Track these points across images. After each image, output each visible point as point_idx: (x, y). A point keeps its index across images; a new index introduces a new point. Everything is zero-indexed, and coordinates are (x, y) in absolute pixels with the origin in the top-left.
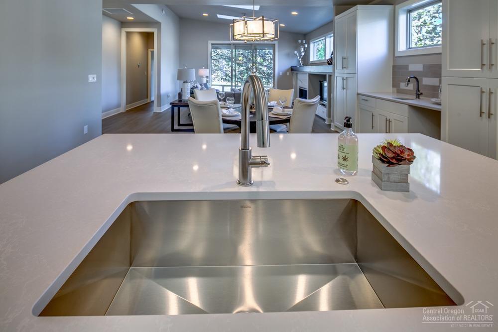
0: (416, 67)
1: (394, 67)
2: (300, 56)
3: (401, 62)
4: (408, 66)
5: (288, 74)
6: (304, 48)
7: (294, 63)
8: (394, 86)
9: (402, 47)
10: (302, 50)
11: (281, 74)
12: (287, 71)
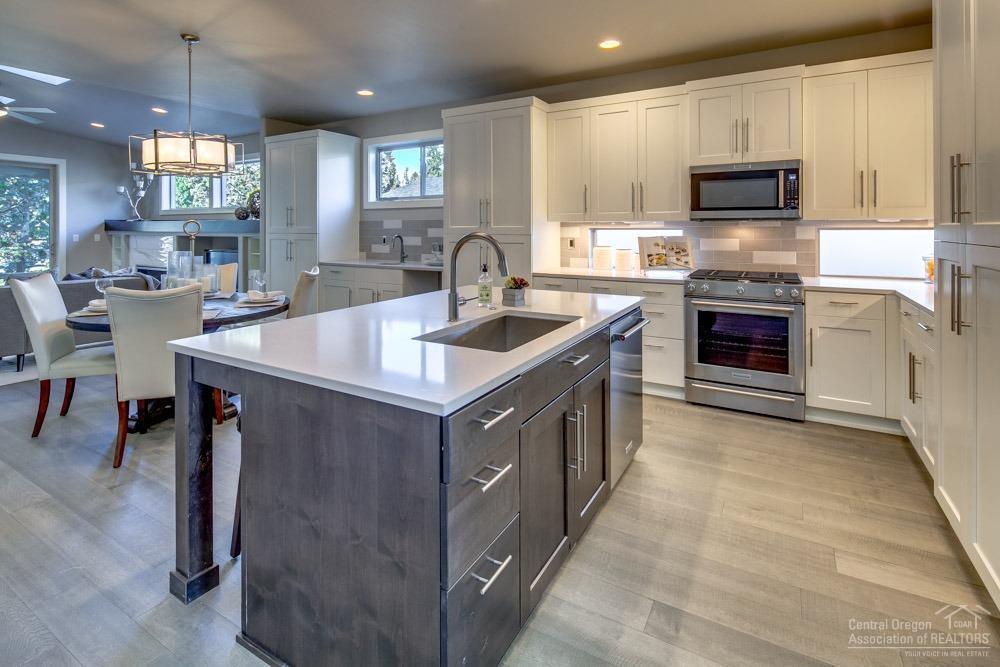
0: (392, 224)
1: (361, 223)
2: (135, 197)
3: (371, 218)
4: (382, 222)
5: (97, 237)
6: (146, 181)
7: (114, 212)
8: (362, 250)
9: (372, 197)
10: (141, 184)
11: (76, 238)
12: (96, 230)
